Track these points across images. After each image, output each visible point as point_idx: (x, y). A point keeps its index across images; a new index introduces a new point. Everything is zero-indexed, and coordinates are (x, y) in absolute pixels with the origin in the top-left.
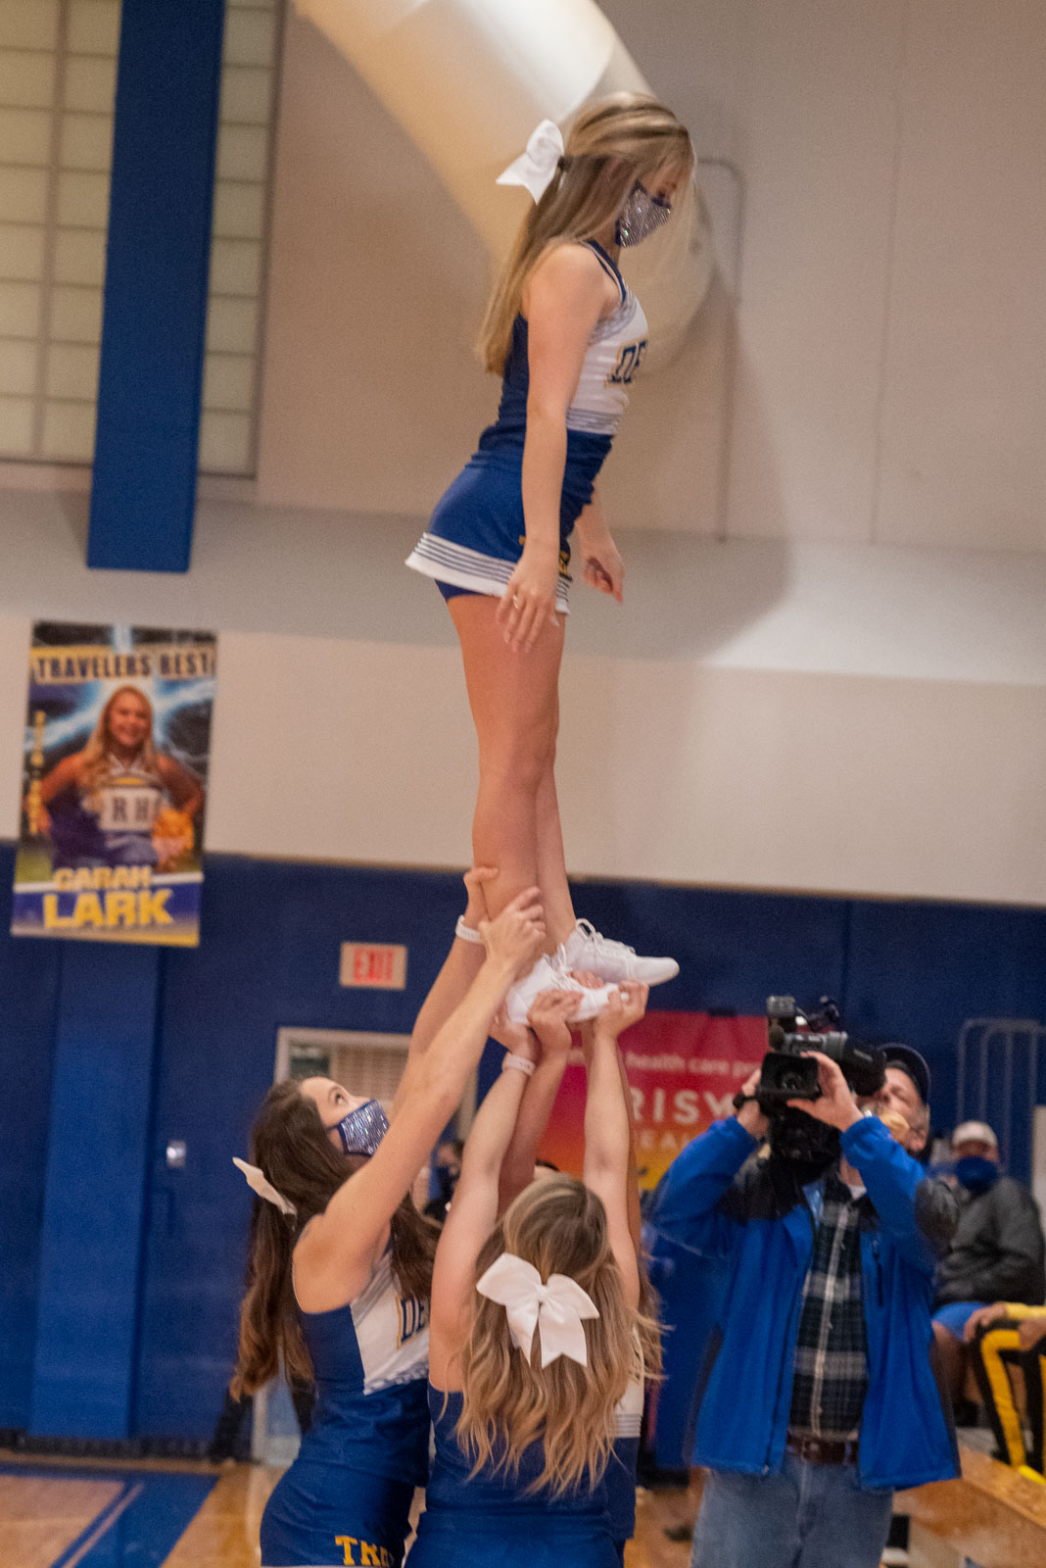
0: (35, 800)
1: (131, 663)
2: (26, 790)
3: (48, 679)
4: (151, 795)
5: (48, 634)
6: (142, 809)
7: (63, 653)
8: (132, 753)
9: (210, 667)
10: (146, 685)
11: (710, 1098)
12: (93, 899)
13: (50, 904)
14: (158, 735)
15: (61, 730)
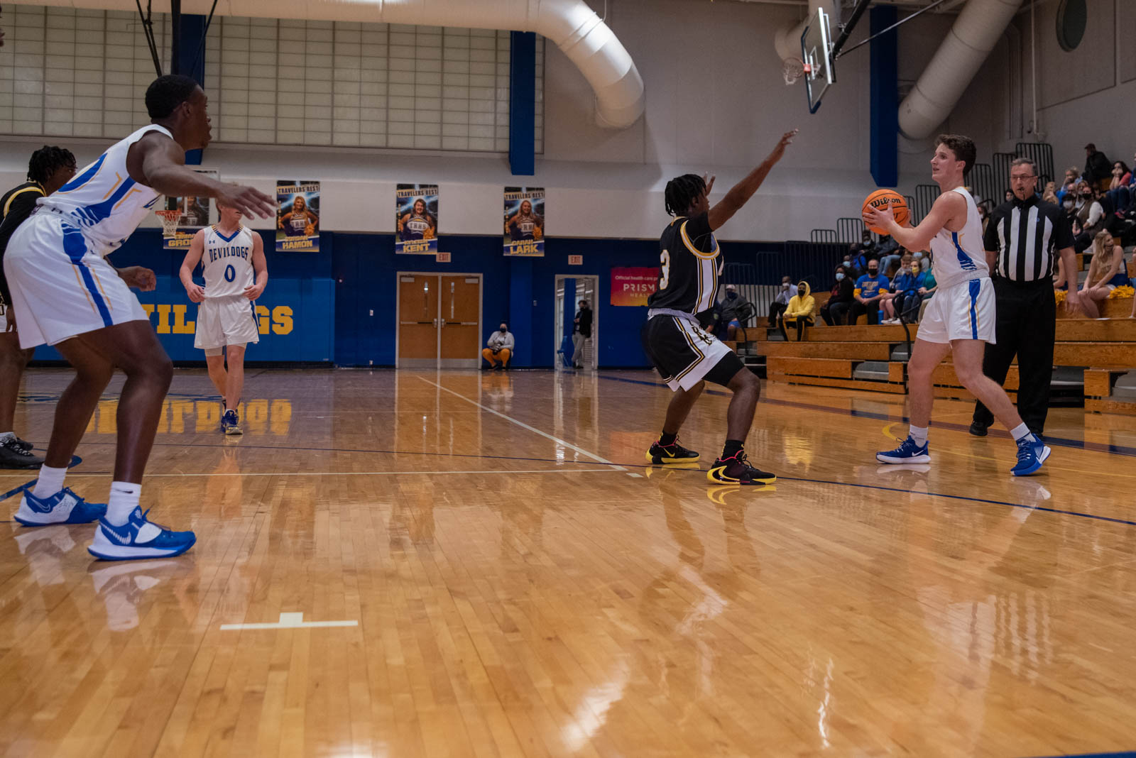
0: (507, 226)
1: (526, 195)
2: (505, 224)
3: (508, 199)
4: (532, 224)
5: (508, 189)
6: (530, 227)
7: (511, 194)
8: (528, 215)
9: (543, 195)
10: (529, 200)
11: (649, 286)
12: (521, 247)
13: (511, 248)
14: (533, 210)
15: (512, 210)
